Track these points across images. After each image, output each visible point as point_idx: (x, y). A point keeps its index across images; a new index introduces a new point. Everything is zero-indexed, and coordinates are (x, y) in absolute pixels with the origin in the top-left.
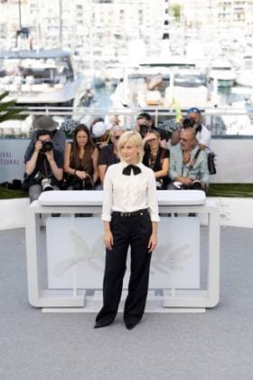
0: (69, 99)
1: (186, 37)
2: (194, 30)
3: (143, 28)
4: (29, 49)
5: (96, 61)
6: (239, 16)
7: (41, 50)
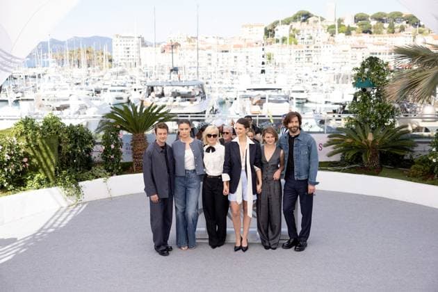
0: (203, 111)
1: (276, 72)
2: (281, 68)
3: (249, 67)
4: (178, 80)
5: (219, 88)
6: (309, 59)
7: (186, 81)
